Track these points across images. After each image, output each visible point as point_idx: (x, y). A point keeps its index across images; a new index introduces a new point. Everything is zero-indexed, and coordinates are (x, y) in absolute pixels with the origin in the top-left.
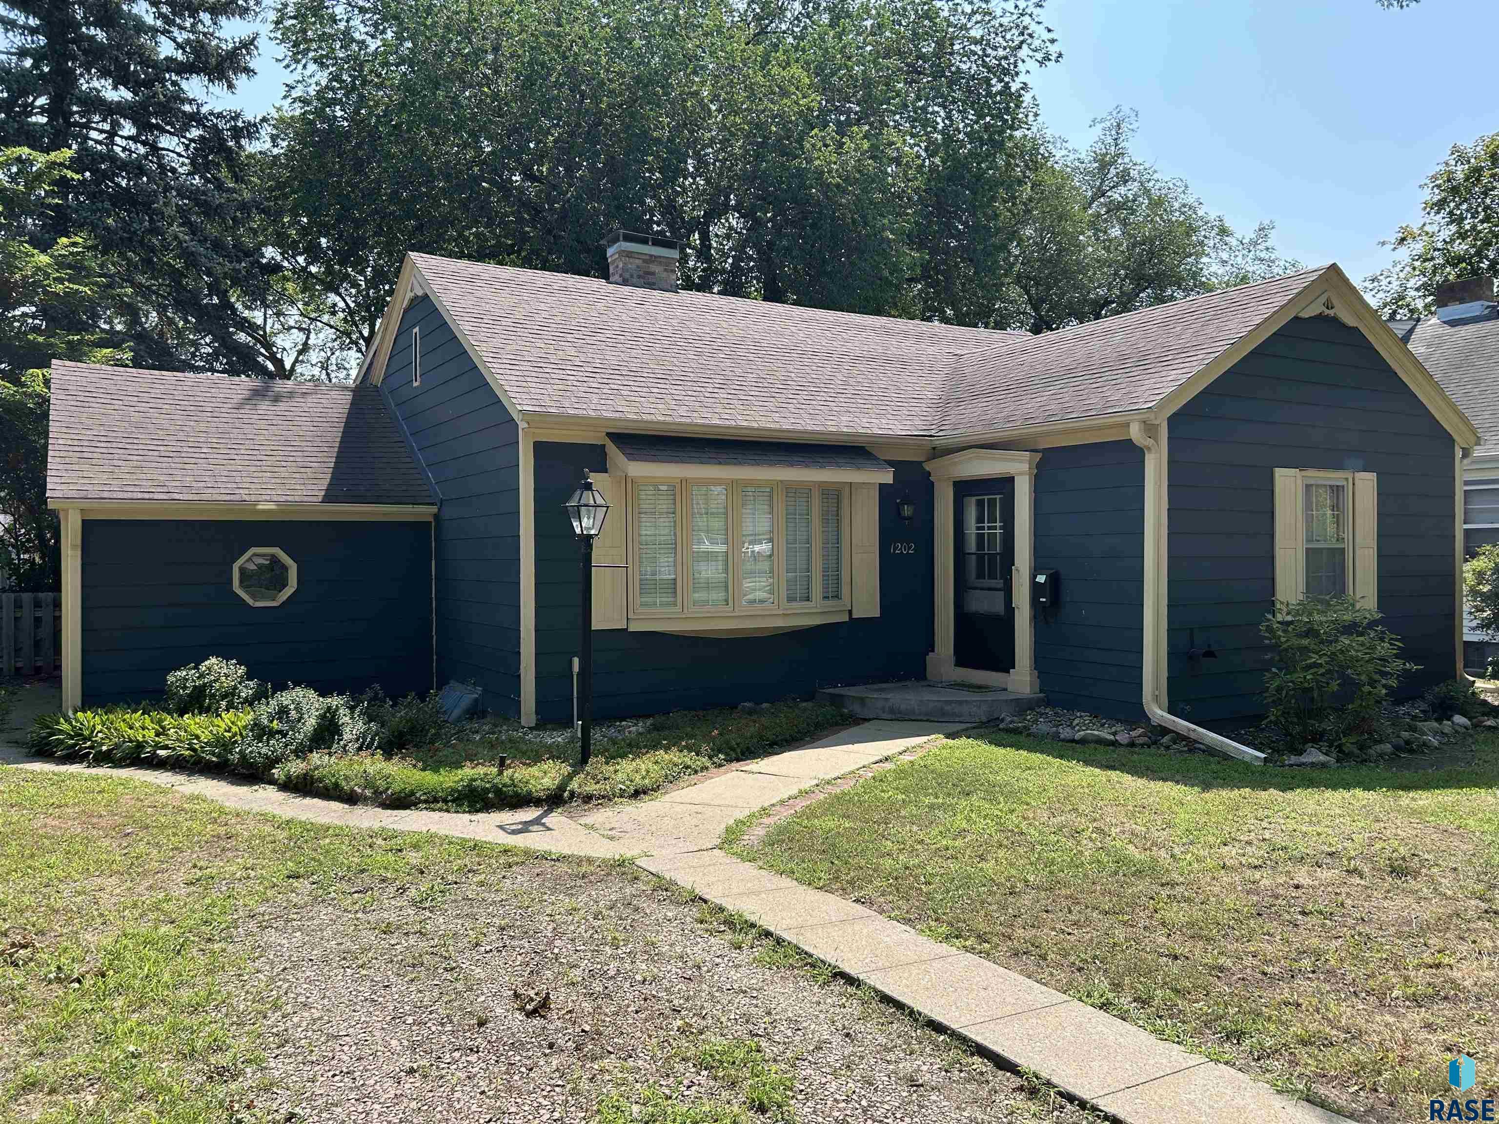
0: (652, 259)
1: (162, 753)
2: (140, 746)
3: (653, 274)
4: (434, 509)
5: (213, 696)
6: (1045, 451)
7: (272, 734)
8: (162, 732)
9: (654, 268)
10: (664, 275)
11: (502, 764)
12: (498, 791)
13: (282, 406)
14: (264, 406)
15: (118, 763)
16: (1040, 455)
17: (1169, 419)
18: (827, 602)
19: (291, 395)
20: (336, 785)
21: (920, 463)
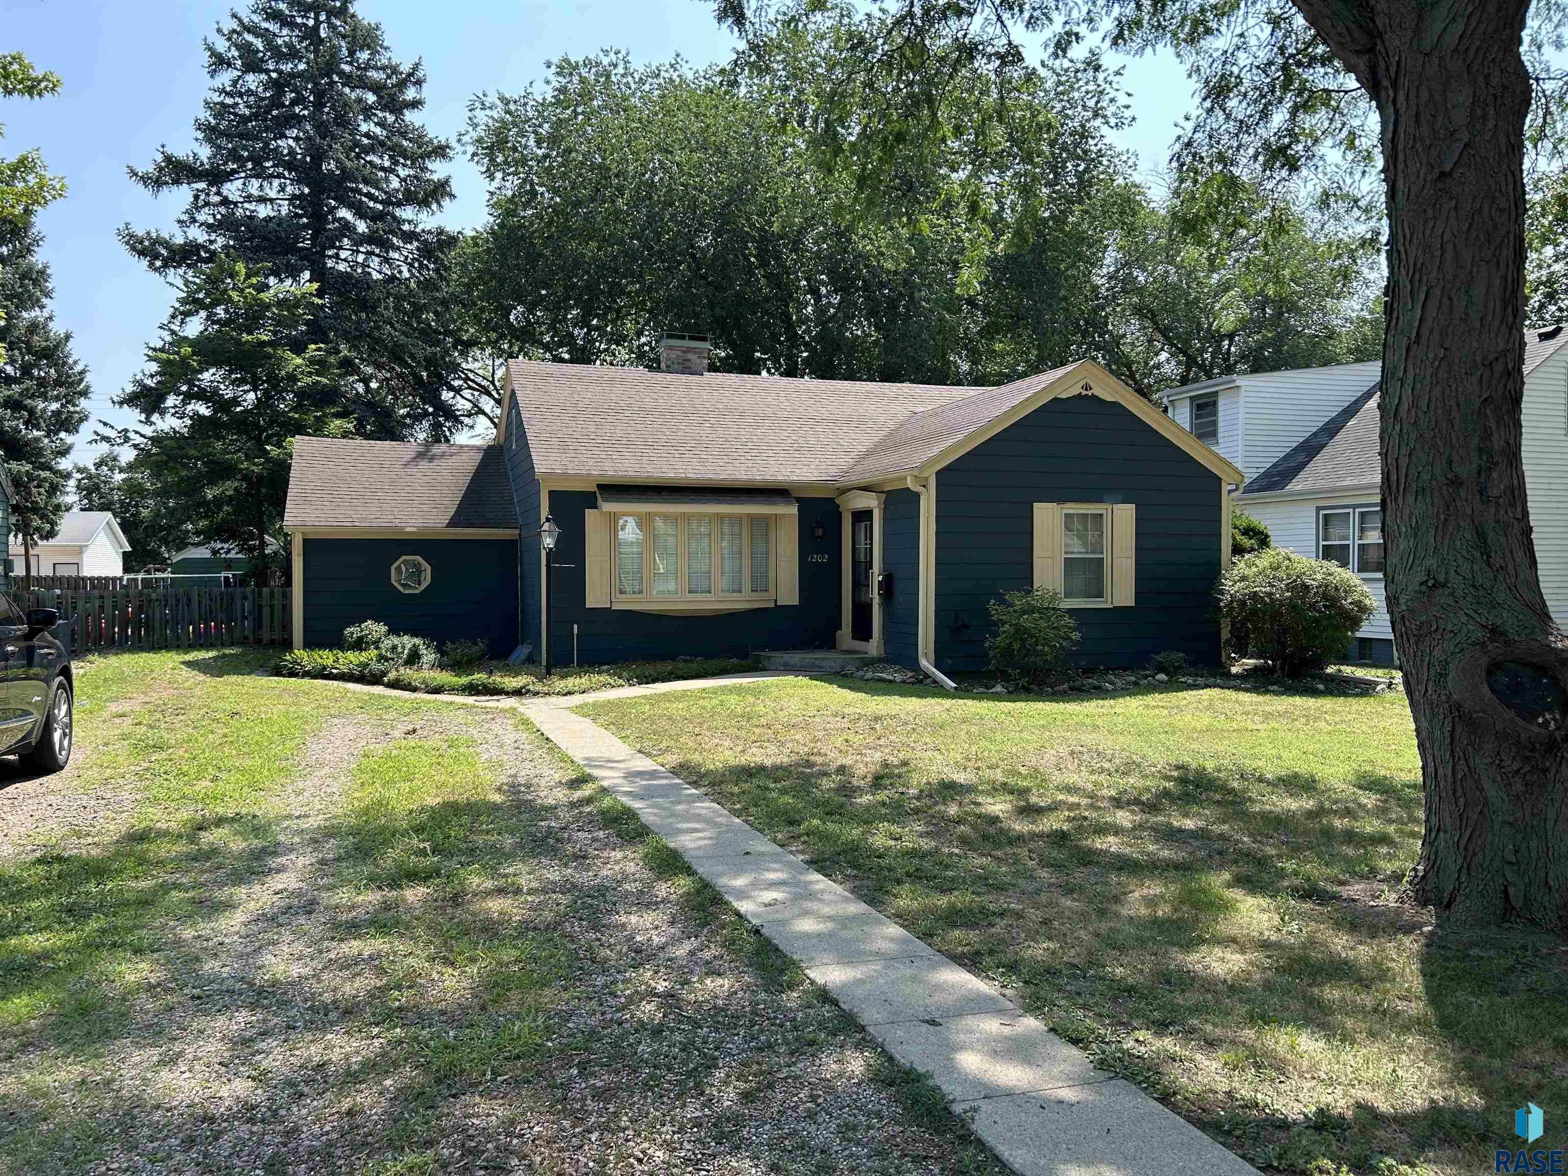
0: (688, 350)
1: (334, 671)
2: (324, 668)
3: (689, 360)
4: (517, 531)
5: (367, 643)
6: (889, 493)
7: (387, 660)
8: (336, 661)
9: (689, 356)
10: (698, 361)
11: (491, 673)
12: (485, 686)
13: (435, 463)
14: (424, 464)
15: (314, 677)
16: (884, 495)
17: (937, 473)
18: (754, 594)
19: (443, 455)
20: (410, 683)
21: (833, 499)
